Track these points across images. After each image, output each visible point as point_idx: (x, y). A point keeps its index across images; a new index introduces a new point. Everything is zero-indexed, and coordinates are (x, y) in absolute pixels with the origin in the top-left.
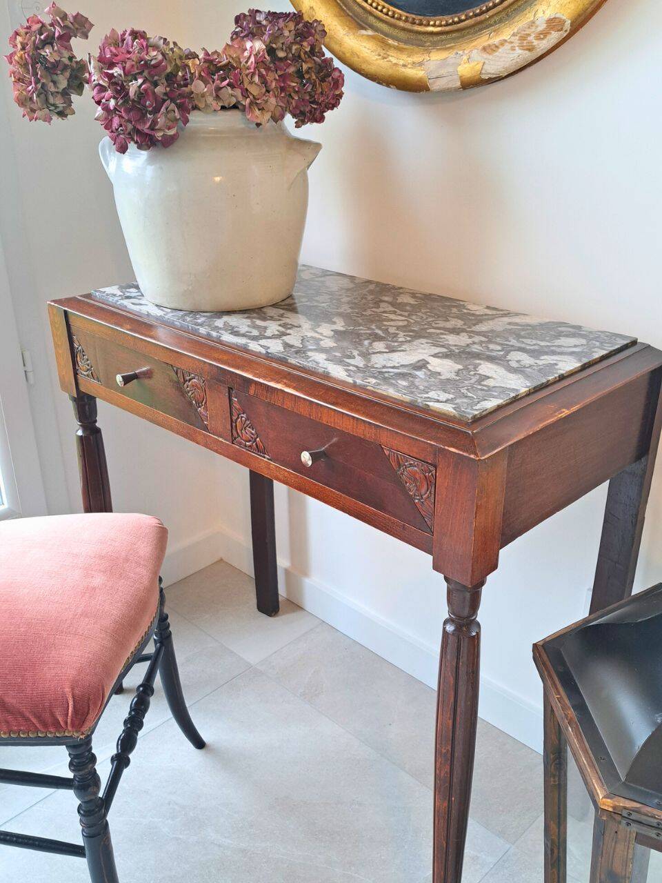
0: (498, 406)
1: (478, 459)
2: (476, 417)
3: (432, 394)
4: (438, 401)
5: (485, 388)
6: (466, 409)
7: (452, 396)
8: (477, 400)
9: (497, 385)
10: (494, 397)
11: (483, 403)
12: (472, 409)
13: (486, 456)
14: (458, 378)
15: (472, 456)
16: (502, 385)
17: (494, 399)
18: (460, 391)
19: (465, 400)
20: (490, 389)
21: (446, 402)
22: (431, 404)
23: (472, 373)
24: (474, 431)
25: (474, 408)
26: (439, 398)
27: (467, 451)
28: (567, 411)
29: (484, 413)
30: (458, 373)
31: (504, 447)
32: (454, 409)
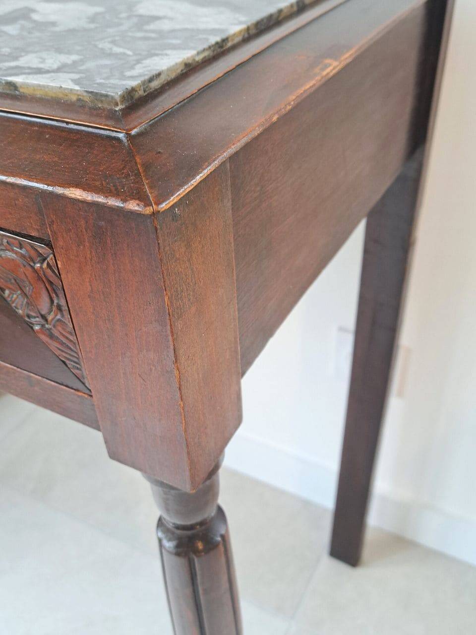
0: (187, 65)
1: (148, 210)
2: (137, 96)
3: (29, 60)
4: (39, 71)
5: (153, 35)
6: (108, 78)
7: (74, 57)
8: (135, 58)
9: (178, 27)
10: (174, 47)
11: (147, 62)
12: (123, 77)
13: (173, 199)
14: (92, 26)
15: (133, 206)
16: (189, 26)
17: (175, 52)
18: (96, 46)
19: (107, 62)
20: (161, 34)
21: (58, 70)
22: (18, 79)
23: (124, 15)
24: (133, 132)
25: (128, 74)
26: (41, 66)
27: (116, 194)
28: (335, 63)
29: (155, 84)
30: (93, 19)
31: (216, 163)
32: (76, 82)
